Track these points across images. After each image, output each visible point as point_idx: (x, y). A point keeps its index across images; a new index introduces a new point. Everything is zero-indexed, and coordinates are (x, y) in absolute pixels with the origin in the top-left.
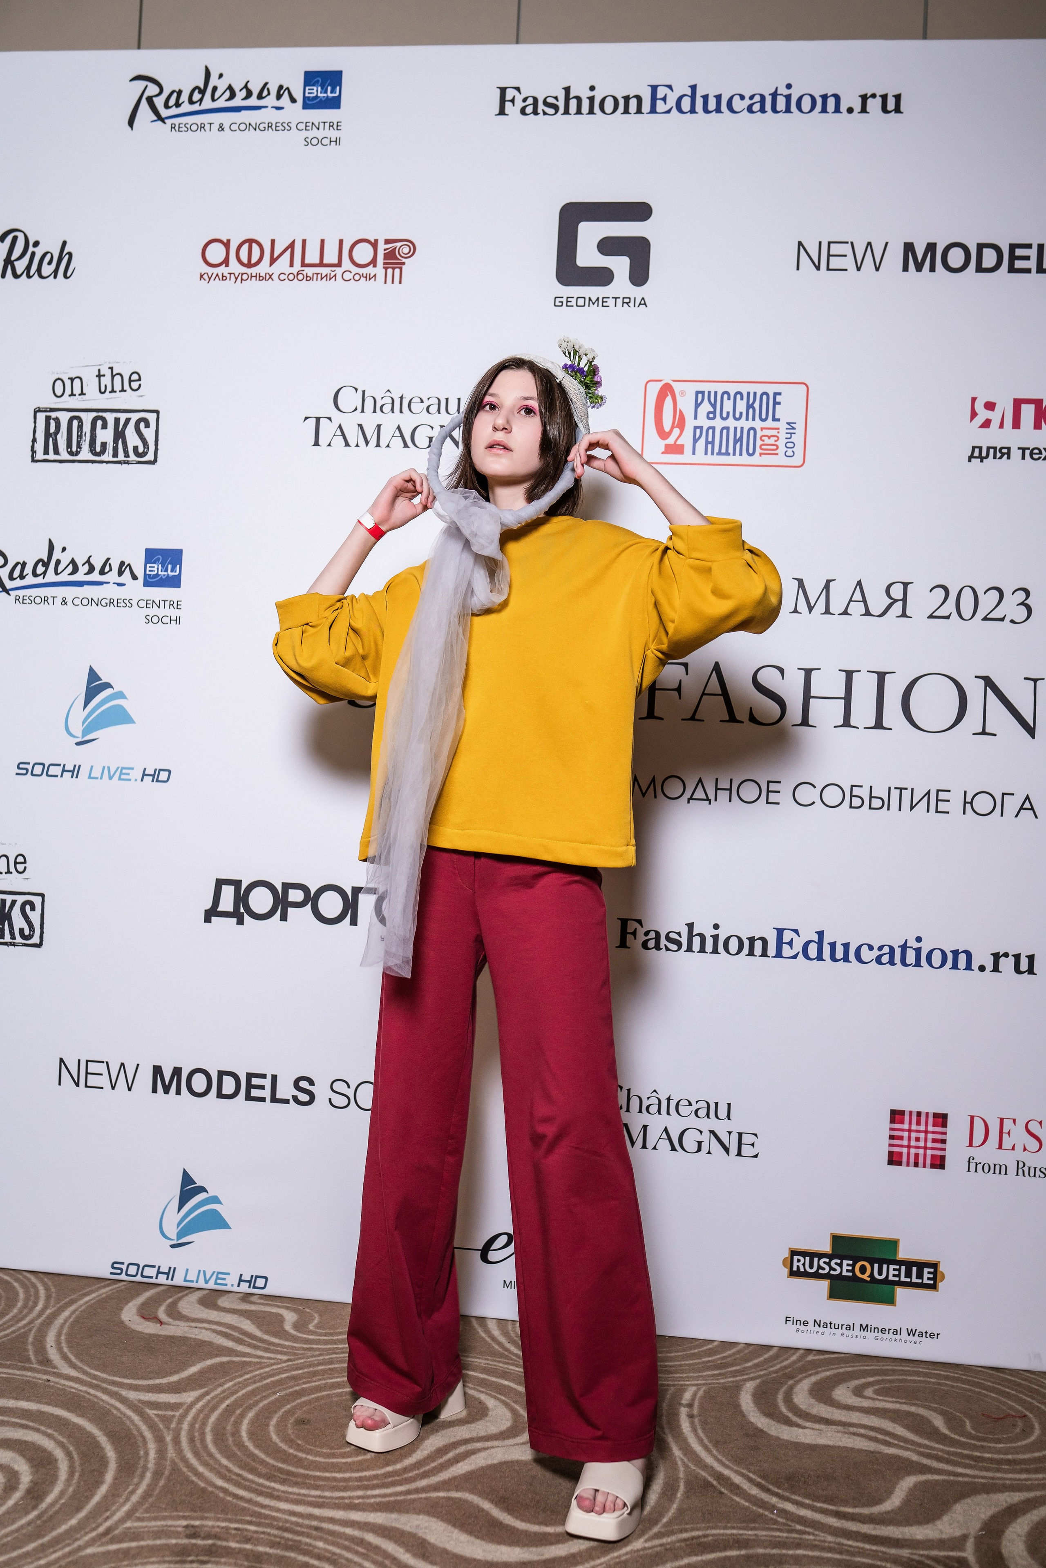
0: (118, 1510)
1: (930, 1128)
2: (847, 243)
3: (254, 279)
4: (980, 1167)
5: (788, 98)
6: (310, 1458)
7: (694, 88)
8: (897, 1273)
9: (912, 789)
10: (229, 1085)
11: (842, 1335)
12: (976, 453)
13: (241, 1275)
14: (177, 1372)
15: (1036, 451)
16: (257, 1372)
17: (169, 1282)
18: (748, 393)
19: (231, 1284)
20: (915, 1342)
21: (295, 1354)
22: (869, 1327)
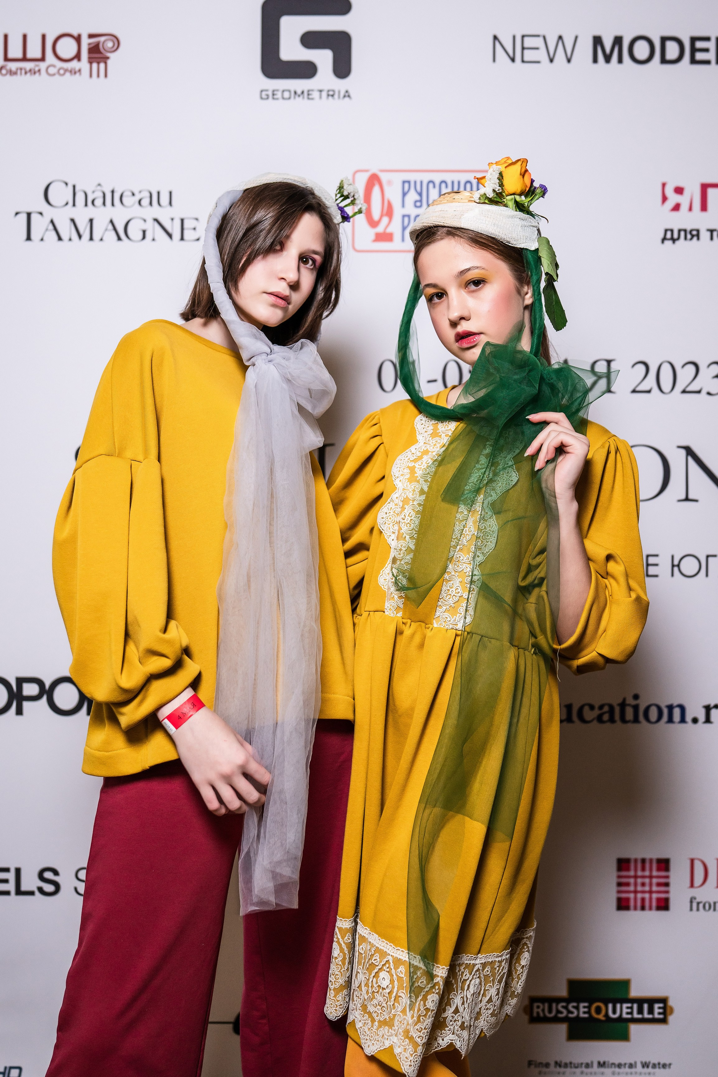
1: (655, 873)
4: (701, 906)
8: (629, 1010)
11: (582, 1073)
12: (669, 235)
18: (453, 183)
22: (606, 1063)
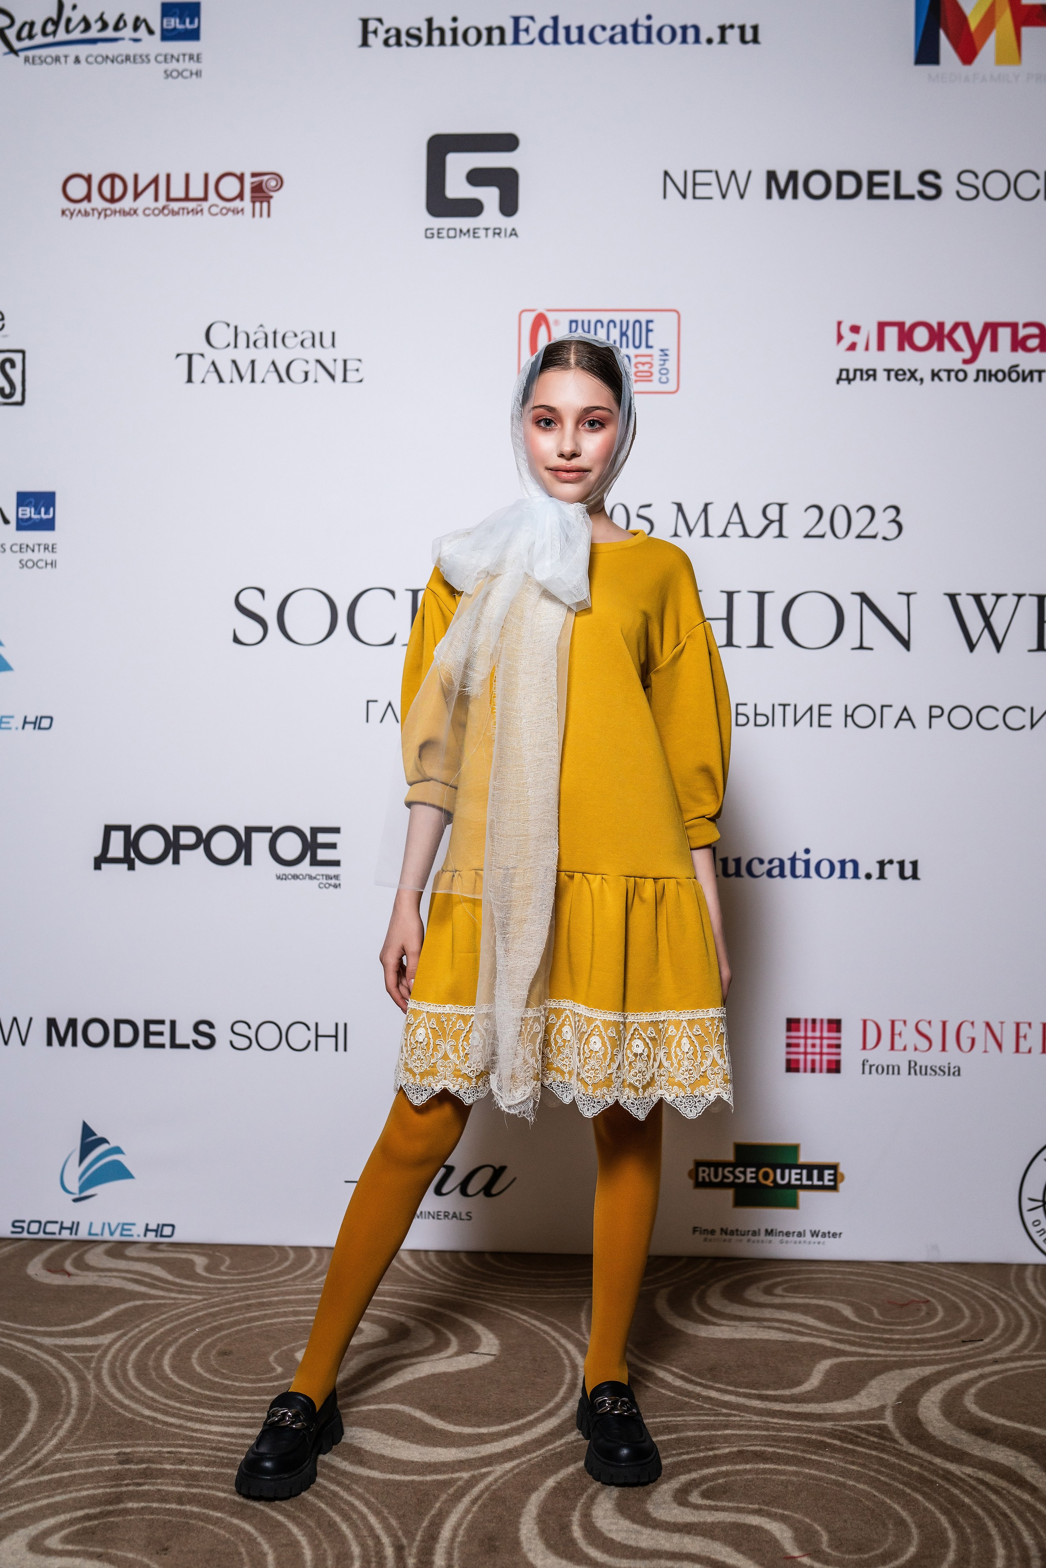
0: (46, 1444)
1: (825, 1034)
2: (710, 171)
3: (118, 214)
4: (874, 1069)
5: (649, 29)
6: (237, 1384)
7: (555, 19)
8: (798, 1177)
9: (795, 706)
10: (126, 1034)
11: (749, 1241)
12: (844, 375)
13: (147, 1225)
14: (91, 1317)
15: (901, 372)
16: (174, 1312)
17: (73, 1237)
18: (621, 322)
19: (137, 1233)
20: (819, 1243)
21: (209, 1294)
22: (774, 1231)
